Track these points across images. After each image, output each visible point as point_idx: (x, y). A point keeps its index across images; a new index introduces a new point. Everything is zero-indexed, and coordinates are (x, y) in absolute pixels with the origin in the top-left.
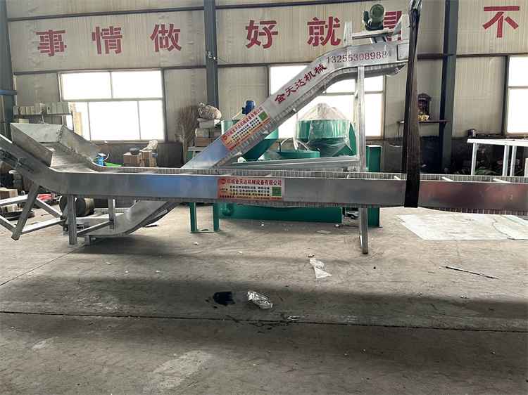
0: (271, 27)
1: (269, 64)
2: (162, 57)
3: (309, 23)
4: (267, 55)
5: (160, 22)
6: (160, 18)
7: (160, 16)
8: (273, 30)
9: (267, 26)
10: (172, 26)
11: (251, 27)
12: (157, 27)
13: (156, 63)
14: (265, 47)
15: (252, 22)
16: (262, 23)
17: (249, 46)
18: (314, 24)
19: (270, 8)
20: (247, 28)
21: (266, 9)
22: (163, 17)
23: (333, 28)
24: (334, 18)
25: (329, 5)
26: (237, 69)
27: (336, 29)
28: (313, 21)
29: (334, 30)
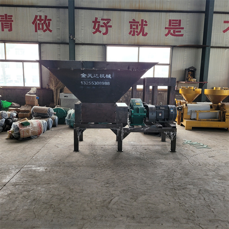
0: (108, 23)
3: (130, 22)
4: (105, 39)
10: (46, 17)
11: (96, 21)
13: (35, 39)
14: (104, 34)
17: (94, 33)
18: (133, 23)
20: (93, 22)
22: (40, 11)
23: (144, 26)
24: (144, 21)
25: (141, 12)
26: (86, 46)
27: (145, 27)
28: (132, 21)
29: (144, 27)
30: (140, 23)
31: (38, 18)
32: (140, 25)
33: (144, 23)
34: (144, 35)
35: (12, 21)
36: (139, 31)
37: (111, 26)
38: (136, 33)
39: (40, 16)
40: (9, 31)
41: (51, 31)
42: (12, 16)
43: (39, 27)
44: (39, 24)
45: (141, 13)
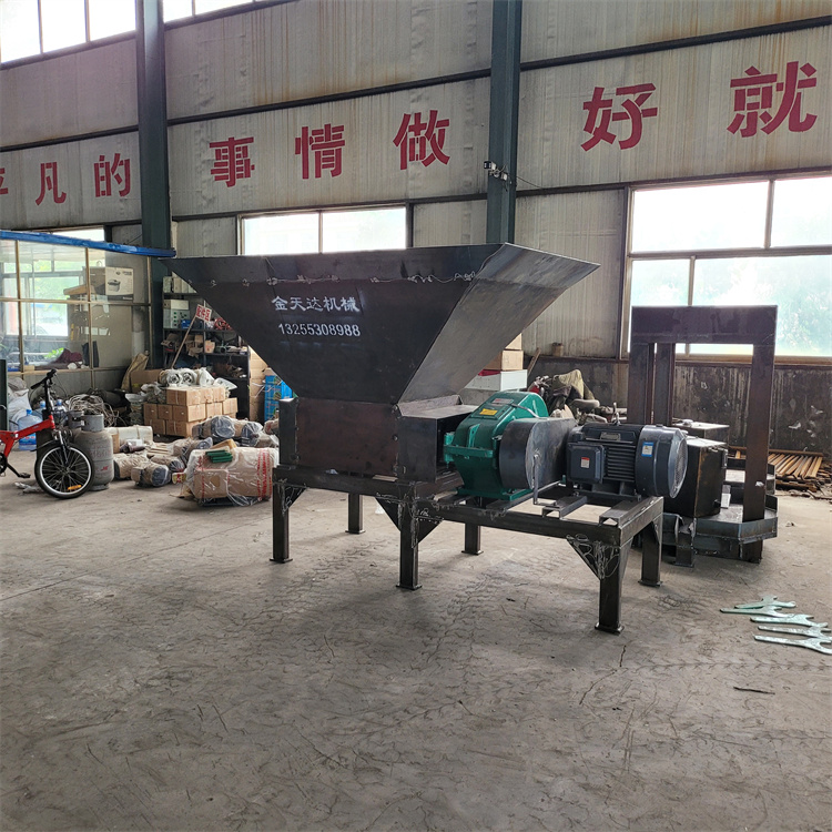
0: (641, 100)
1: (630, 184)
2: (413, 178)
3: (734, 83)
4: (628, 163)
5: (413, 108)
6: (413, 101)
7: (413, 96)
8: (646, 105)
9: (633, 98)
10: (433, 114)
11: (596, 102)
12: (407, 118)
13: (398, 193)
14: (624, 145)
15: (599, 91)
16: (620, 91)
17: (587, 146)
18: (750, 84)
19: (641, 56)
20: (586, 105)
21: (633, 59)
22: (419, 98)
23: (797, 90)
24: (800, 66)
25: (787, 34)
26: (558, 198)
27: (805, 92)
28: (747, 76)
29: (799, 94)
30: (782, 79)
31: (412, 122)
32: (779, 87)
33: (801, 76)
34: (796, 126)
35: (343, 143)
36: (773, 112)
37: (652, 112)
38: (761, 124)
39: (418, 116)
40: (335, 173)
41: (445, 160)
42: (341, 128)
43: (412, 151)
44: (412, 141)
45: (787, 36)
